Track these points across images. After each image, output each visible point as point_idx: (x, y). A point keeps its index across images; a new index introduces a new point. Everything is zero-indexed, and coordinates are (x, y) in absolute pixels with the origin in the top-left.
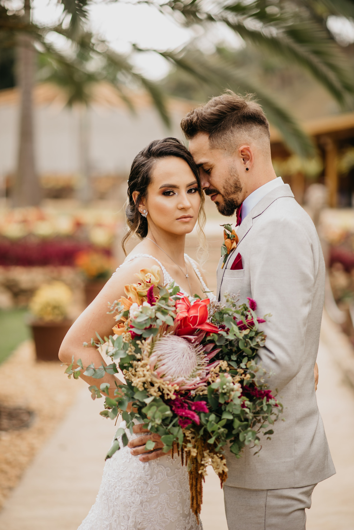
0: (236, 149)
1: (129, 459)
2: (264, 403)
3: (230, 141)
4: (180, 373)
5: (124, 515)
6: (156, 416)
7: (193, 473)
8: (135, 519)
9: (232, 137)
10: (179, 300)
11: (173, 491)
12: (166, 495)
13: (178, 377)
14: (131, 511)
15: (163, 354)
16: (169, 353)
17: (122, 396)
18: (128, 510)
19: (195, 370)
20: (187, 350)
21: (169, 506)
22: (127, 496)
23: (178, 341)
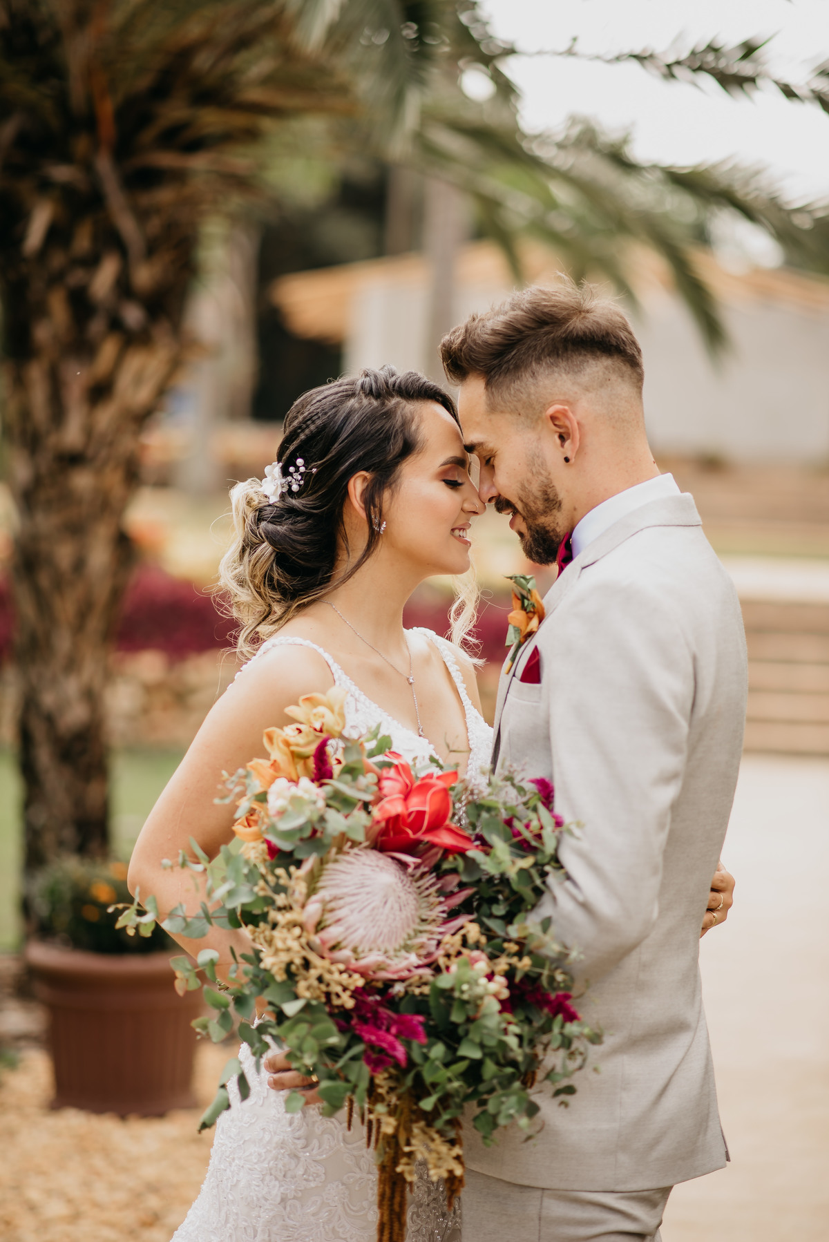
0: (541, 412)
1: (262, 1098)
2: (556, 1029)
3: (529, 395)
4: (375, 941)
5: (246, 1224)
6: (306, 1046)
7: (387, 1169)
8: (269, 1236)
9: (532, 387)
10: (388, 769)
11: (358, 1176)
12: (340, 1185)
13: (370, 950)
14: (260, 1217)
15: (341, 896)
16: (354, 895)
17: (242, 986)
18: (254, 1214)
19: (412, 933)
20: (394, 890)
21: (349, 1211)
22: (254, 1182)
23: (377, 866)
